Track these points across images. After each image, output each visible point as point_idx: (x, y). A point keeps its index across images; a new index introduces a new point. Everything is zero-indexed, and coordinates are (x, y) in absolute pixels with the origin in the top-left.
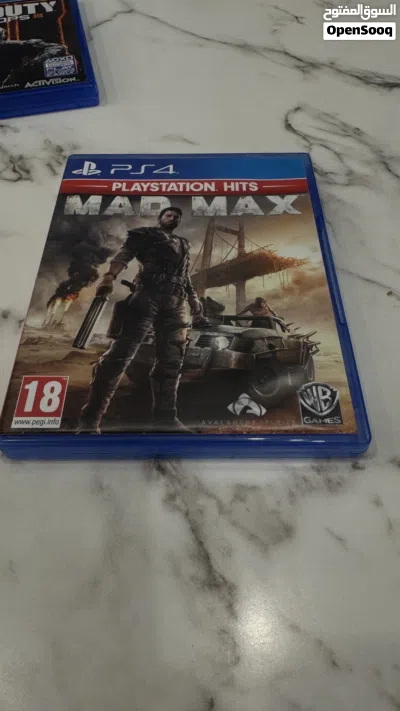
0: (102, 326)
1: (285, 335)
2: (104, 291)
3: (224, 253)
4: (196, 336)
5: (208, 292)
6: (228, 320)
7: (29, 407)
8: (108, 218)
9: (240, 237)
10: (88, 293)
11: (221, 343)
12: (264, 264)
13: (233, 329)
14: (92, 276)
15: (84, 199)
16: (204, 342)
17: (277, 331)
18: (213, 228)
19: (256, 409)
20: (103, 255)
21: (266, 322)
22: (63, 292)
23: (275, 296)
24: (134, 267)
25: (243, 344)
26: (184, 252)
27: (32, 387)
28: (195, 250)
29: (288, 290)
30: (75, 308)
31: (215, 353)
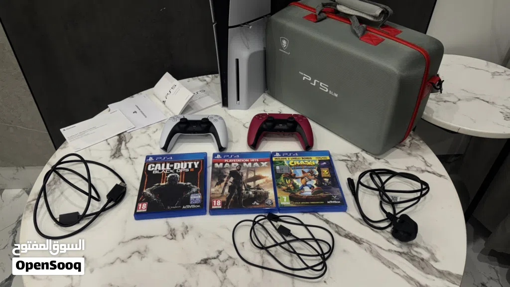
0: (227, 190)
1: (263, 191)
2: (226, 184)
3: (251, 175)
4: (246, 192)
5: (248, 184)
6: (252, 189)
7: (215, 204)
8: (225, 168)
9: (254, 171)
10: (223, 184)
11: (251, 193)
12: (259, 178)
13: (253, 190)
14: (223, 181)
15: (219, 164)
16: (247, 193)
17: (262, 190)
18: (248, 170)
19: (257, 204)
20: (225, 176)
21: (260, 189)
22: (217, 184)
23: (262, 184)
24: (232, 179)
25: (255, 193)
26: (242, 175)
27: (215, 202)
28: (245, 175)
29: (264, 183)
30: (221, 187)
31: (249, 195)
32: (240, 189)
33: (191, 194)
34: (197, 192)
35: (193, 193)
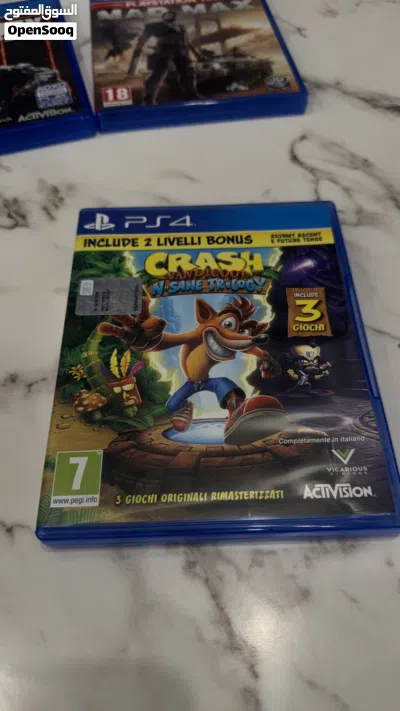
1: (254, 60)
3: (209, 29)
6: (218, 57)
7: (111, 98)
8: (129, 20)
9: (218, 22)
10: (129, 54)
11: (216, 66)
13: (222, 60)
15: (109, 11)
16: (205, 67)
17: (249, 59)
19: (242, 88)
27: (110, 91)
28: (190, 30)
29: (252, 42)
31: (214, 70)
32: (182, 62)
33: (35, 87)
34: (53, 80)
35: (43, 83)
